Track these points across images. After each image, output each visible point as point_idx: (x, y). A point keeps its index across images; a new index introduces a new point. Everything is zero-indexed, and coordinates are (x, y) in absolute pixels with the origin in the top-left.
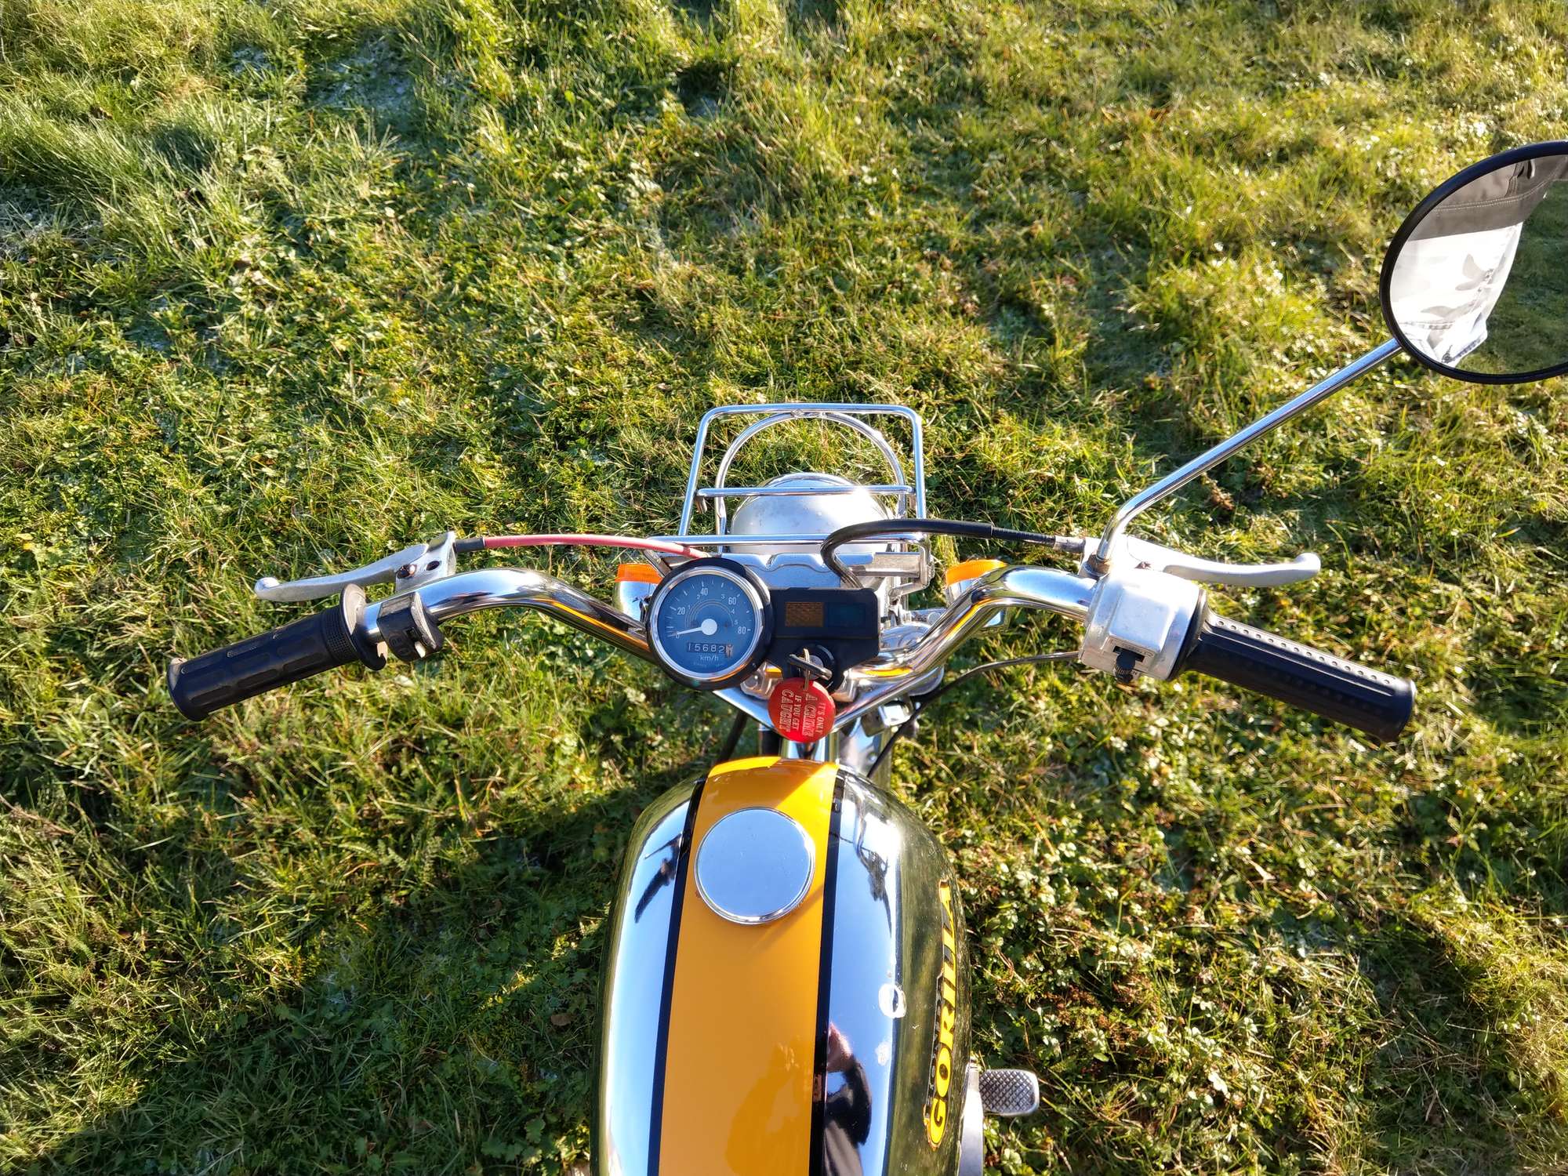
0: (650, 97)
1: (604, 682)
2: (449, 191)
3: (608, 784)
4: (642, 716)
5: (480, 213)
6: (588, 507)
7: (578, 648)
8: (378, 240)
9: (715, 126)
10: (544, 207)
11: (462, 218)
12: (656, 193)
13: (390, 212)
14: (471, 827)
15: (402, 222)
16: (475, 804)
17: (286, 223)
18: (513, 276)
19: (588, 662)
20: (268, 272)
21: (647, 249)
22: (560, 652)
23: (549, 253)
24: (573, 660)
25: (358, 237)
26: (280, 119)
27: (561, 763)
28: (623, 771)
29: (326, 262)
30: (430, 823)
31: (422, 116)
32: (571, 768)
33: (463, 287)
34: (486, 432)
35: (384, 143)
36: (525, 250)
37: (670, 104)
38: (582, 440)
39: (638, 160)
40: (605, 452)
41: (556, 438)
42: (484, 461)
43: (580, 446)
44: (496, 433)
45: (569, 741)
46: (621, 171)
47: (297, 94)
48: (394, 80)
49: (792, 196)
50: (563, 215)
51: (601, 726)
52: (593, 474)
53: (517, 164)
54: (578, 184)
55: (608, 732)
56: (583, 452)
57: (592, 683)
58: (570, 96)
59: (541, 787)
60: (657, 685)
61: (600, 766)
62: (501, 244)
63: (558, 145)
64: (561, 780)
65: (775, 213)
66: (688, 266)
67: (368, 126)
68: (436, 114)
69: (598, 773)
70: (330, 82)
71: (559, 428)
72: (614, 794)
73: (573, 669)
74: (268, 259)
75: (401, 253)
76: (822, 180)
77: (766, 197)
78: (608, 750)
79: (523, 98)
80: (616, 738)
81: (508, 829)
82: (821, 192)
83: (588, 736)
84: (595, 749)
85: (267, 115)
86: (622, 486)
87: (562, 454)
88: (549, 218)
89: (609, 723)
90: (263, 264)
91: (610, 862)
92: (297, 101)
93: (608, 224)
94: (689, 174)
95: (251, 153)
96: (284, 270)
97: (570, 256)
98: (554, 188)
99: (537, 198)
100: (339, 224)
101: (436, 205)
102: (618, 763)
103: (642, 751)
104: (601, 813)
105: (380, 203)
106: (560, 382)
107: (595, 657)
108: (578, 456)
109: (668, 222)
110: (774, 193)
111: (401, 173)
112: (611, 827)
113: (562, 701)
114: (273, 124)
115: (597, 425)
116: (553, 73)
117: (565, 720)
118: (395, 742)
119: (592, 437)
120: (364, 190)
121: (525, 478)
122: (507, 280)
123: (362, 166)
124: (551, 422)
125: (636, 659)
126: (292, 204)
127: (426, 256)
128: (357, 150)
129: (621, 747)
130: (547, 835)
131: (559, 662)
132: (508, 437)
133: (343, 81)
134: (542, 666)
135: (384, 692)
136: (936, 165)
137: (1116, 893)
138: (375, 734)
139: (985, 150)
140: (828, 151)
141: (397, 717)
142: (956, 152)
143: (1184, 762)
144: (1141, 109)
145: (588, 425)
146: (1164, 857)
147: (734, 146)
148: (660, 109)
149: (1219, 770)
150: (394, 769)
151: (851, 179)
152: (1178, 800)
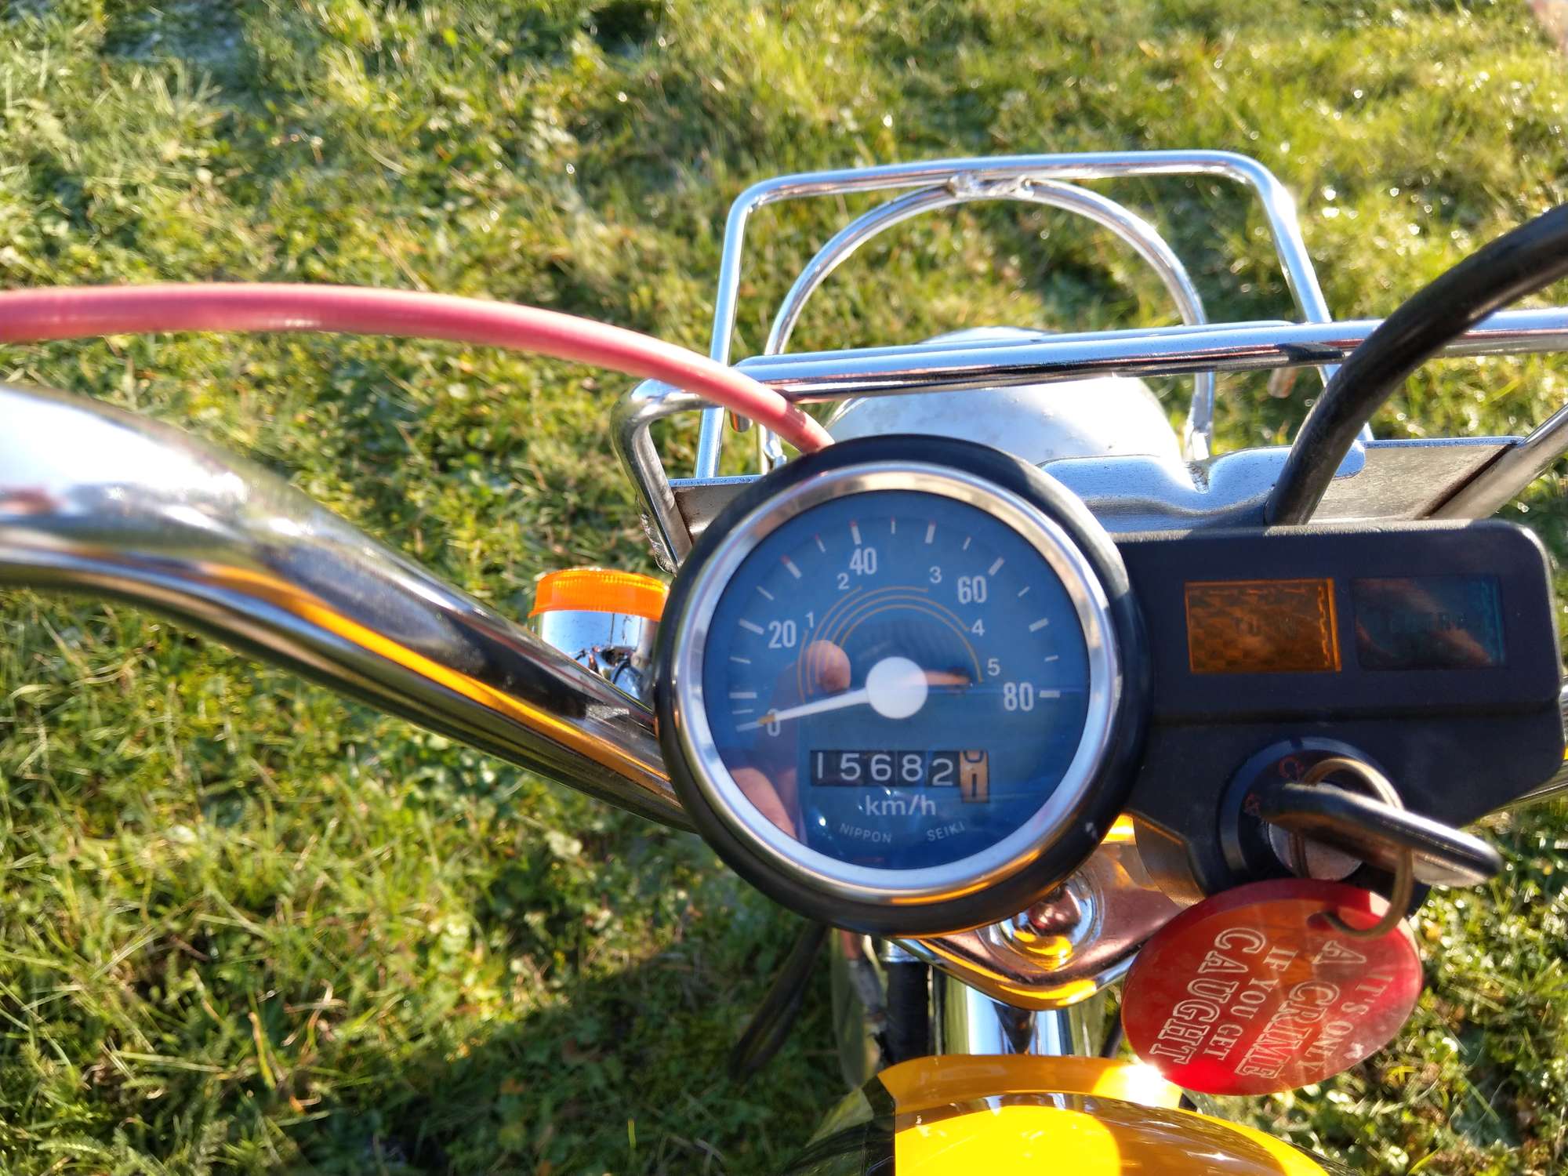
0: (557, 39)
1: (513, 824)
2: (287, 147)
3: (522, 1001)
4: (576, 878)
5: (330, 173)
6: (482, 554)
7: (470, 770)
8: (185, 210)
9: (644, 68)
10: (417, 163)
11: (306, 180)
12: (568, 146)
13: (204, 175)
14: (283, 1096)
15: (220, 187)
16: (292, 1052)
17: (56, 191)
18: (374, 247)
19: (484, 791)
20: (23, 251)
21: (559, 210)
22: (440, 775)
23: (425, 220)
24: (461, 788)
25: (156, 203)
26: (63, 72)
27: (443, 967)
28: (548, 976)
29: (109, 237)
30: (211, 1091)
31: (253, 63)
32: (458, 976)
33: (301, 261)
34: (328, 452)
35: (202, 94)
36: (390, 216)
37: (582, 46)
38: (473, 458)
39: (545, 107)
40: (508, 473)
41: (434, 456)
42: (325, 493)
43: (470, 467)
44: (345, 453)
45: (455, 928)
46: (524, 119)
47: (91, 46)
48: (221, 31)
49: (753, 143)
50: (442, 171)
51: (508, 898)
52: (490, 505)
53: (380, 114)
54: (464, 134)
55: (521, 908)
56: (475, 476)
57: (493, 826)
58: (450, 37)
59: (406, 1014)
60: (598, 826)
61: (508, 969)
62: (357, 208)
63: (437, 92)
64: (443, 998)
65: (732, 162)
66: (616, 231)
67: (183, 81)
68: (271, 64)
69: (505, 981)
70: (137, 33)
71: (437, 442)
72: (533, 1018)
73: (462, 804)
74: (26, 233)
75: (216, 223)
76: (793, 127)
77: (720, 144)
78: (521, 941)
79: (389, 42)
80: (535, 919)
81: (349, 1096)
82: (792, 136)
83: (486, 918)
84: (499, 939)
85: (42, 65)
86: (534, 521)
87: (443, 478)
88: (424, 176)
89: (521, 892)
90: (20, 240)
91: (530, 1149)
92: (87, 53)
93: (506, 181)
94: (611, 121)
95: (17, 107)
96: (51, 248)
97: (452, 222)
98: (429, 141)
99: (408, 152)
100: (130, 190)
101: (269, 165)
102: (538, 962)
103: (578, 939)
104: (512, 1056)
105: (191, 164)
106: (437, 379)
107: (498, 782)
108: (468, 482)
109: (588, 178)
110: (729, 137)
111: (223, 130)
112: (529, 1080)
113: (443, 859)
114: (50, 76)
115: (495, 436)
116: (429, 15)
117: (447, 891)
118: (159, 941)
119: (488, 454)
120: (171, 149)
121: (387, 515)
122: (364, 252)
123: (168, 123)
124: (426, 436)
125: (560, 786)
126: (68, 167)
127: (251, 227)
128: (164, 104)
129: (542, 934)
130: (419, 1105)
131: (439, 794)
132: (364, 459)
133: (152, 29)
134: (411, 802)
135: (148, 856)
136: (937, 110)
137: (1404, 1159)
138: (125, 929)
139: (998, 90)
140: (797, 89)
141: (163, 898)
142: (961, 94)
143: (1453, 917)
144: (1186, 44)
145: (483, 437)
146: (1463, 1086)
147: (673, 89)
148: (570, 53)
149: (1512, 928)
150: (155, 992)
151: (830, 125)
152: (1463, 982)
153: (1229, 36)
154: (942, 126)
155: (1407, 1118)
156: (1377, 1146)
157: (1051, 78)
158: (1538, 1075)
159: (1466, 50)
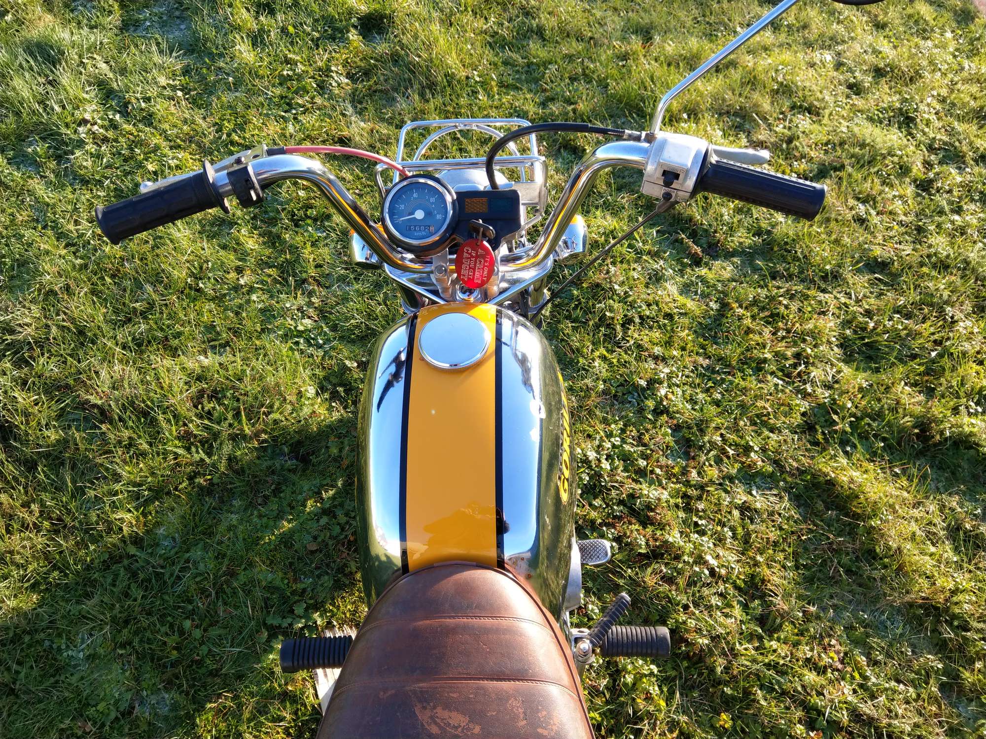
0: (341, 32)
1: (331, 358)
2: (218, 81)
3: (336, 416)
4: (356, 376)
5: (237, 94)
6: (314, 259)
7: (313, 339)
8: (172, 109)
9: (382, 48)
10: (278, 91)
11: (227, 98)
12: (347, 84)
13: (180, 93)
14: (251, 438)
15: (187, 99)
16: (253, 425)
17: (113, 99)
18: (261, 129)
19: (320, 347)
20: (102, 127)
21: (344, 115)
22: (302, 341)
23: (283, 117)
24: (310, 345)
25: (160, 107)
26: (106, 40)
27: (307, 402)
28: (345, 408)
29: (140, 121)
30: (225, 435)
31: (198, 40)
32: (312, 405)
33: (229, 135)
34: (247, 217)
35: (174, 54)
36: (267, 115)
37: (353, 36)
38: (309, 221)
39: (337, 65)
40: (323, 228)
41: (292, 220)
42: (247, 234)
43: (308, 225)
44: (254, 218)
45: (311, 391)
46: (326, 71)
47: (116, 27)
48: (178, 21)
49: (432, 86)
50: (290, 95)
51: (330, 382)
52: (316, 241)
53: (260, 66)
54: (300, 78)
55: (335, 386)
56: (310, 229)
57: (323, 358)
58: (291, 29)
59: (294, 415)
60: (364, 359)
61: (330, 405)
62: (253, 111)
63: (286, 57)
64: (306, 411)
65: (422, 95)
66: (368, 126)
67: (164, 46)
68: (206, 40)
69: (330, 409)
70: (137, 21)
71: (293, 215)
72: (340, 421)
73: (311, 350)
74: (102, 119)
75: (187, 116)
76: (450, 77)
77: (416, 86)
78: (334, 396)
79: (262, 31)
80: (340, 389)
81: (275, 439)
82: (449, 83)
83: (322, 389)
84: (327, 395)
85: (97, 37)
86: (335, 248)
87: (296, 229)
88: (282, 97)
89: (334, 380)
90: (99, 121)
91: (340, 457)
92: (115, 31)
93: (319, 100)
94: (367, 73)
95: (87, 58)
96: (114, 126)
97: (295, 119)
98: (283, 80)
99: (274, 86)
100: (147, 100)
101: (209, 90)
102: (341, 403)
103: (356, 397)
104: (332, 429)
105: (174, 88)
106: (293, 188)
107: (324, 344)
108: (307, 231)
109: (356, 99)
110: (421, 83)
111: (186, 72)
112: (339, 438)
113: (304, 369)
114: (101, 43)
115: (318, 212)
116: (280, 17)
117: (307, 379)
118: (199, 391)
119: (315, 220)
120: (163, 81)
121: (274, 244)
122: (256, 132)
123: (161, 68)
124: (289, 212)
125: (349, 345)
126: (116, 87)
127: (204, 118)
128: (157, 59)
129: (343, 394)
130: (299, 443)
131: (302, 347)
132: (262, 221)
133: (145, 20)
134: (291, 349)
135: (190, 364)
136: (518, 72)
137: (645, 463)
138: (186, 387)
139: (546, 64)
140: (452, 61)
141: (199, 379)
142: (529, 65)
143: (680, 393)
144: (636, 43)
145: (312, 212)
146: (672, 444)
147: (395, 58)
148: (348, 38)
149: (701, 396)
150: (200, 407)
151: (467, 78)
152: (678, 412)
153: (657, 38)
154: (519, 80)
155: (649, 452)
156: (637, 460)
157: (570, 58)
158: (698, 441)
159: (766, 49)
